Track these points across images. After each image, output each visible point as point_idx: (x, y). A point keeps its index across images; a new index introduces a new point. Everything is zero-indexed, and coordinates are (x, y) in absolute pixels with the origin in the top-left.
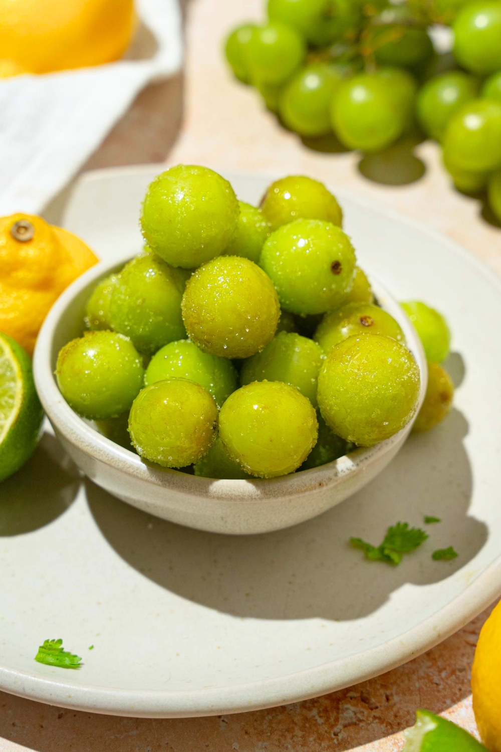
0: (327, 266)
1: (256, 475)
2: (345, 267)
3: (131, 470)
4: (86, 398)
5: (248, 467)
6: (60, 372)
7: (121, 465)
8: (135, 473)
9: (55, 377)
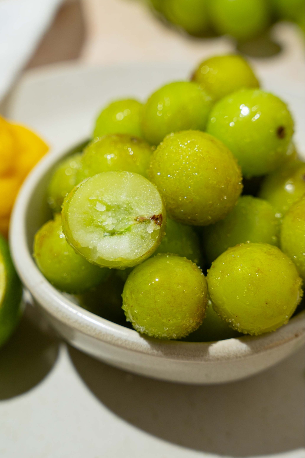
0: (272, 132)
1: (246, 333)
2: (287, 131)
3: (120, 343)
4: (67, 277)
5: (238, 326)
6: (39, 255)
7: (109, 339)
8: (124, 345)
9: (34, 259)
